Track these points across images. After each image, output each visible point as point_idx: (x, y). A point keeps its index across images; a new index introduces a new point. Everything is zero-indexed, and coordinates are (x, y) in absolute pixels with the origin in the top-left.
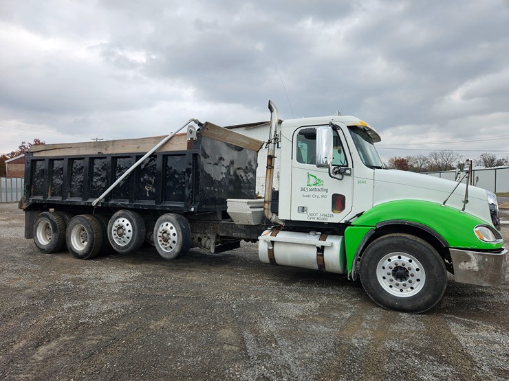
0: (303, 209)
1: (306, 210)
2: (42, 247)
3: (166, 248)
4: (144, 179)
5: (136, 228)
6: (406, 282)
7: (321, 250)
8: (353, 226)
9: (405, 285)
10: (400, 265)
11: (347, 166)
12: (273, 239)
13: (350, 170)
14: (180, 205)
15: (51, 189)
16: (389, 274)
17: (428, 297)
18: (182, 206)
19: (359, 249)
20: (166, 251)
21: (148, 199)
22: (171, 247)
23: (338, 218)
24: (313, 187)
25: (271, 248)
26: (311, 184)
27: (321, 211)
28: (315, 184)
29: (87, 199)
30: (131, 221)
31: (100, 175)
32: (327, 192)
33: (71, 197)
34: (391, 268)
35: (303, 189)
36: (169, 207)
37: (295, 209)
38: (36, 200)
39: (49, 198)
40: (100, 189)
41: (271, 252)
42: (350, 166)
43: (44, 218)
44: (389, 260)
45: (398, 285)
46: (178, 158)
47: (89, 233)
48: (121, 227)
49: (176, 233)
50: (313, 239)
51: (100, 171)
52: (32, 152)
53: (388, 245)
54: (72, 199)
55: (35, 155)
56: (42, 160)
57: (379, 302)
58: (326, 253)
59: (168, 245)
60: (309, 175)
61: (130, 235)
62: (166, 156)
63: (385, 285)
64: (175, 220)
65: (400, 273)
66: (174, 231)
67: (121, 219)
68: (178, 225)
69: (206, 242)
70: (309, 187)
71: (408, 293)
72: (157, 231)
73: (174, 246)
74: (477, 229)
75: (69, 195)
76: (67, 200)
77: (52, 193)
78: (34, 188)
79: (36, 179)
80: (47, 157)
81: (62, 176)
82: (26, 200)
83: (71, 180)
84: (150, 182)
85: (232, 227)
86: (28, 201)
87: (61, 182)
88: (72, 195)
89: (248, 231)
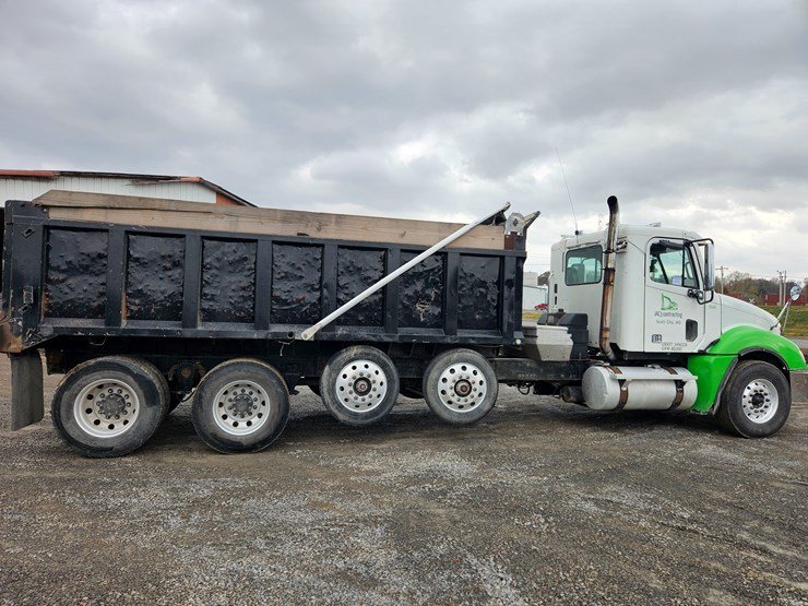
0: (656, 338)
1: (661, 339)
3: (462, 407)
4: (416, 292)
5: (396, 376)
6: (762, 408)
7: (680, 384)
9: (761, 411)
10: (757, 391)
11: (698, 287)
12: (619, 376)
13: (702, 293)
15: (131, 303)
16: (749, 402)
19: (725, 379)
20: (460, 411)
21: (423, 325)
22: (473, 404)
23: (691, 347)
24: (668, 311)
25: (624, 389)
26: (665, 307)
27: (676, 342)
28: (670, 308)
29: (268, 327)
30: (383, 366)
31: (301, 277)
32: (681, 317)
33: (203, 321)
34: (751, 396)
35: (657, 314)
36: (473, 338)
37: (649, 338)
39: (125, 324)
40: (303, 306)
41: (624, 395)
44: (749, 388)
46: (484, 261)
48: (362, 378)
49: (483, 379)
52: (44, 207)
53: (753, 372)
55: (54, 215)
58: (686, 387)
59: (469, 401)
60: (663, 297)
61: (383, 390)
62: (464, 255)
63: (748, 413)
64: (484, 360)
65: (758, 400)
66: (480, 377)
67: (360, 364)
73: (480, 401)
76: (200, 328)
77: (132, 311)
78: (51, 298)
79: (61, 277)
80: (116, 225)
81: (176, 273)
82: (25, 330)
83: (204, 284)
84: (428, 298)
85: (517, 366)
86: (34, 333)
87: (171, 288)
88: (210, 316)
89: (542, 370)
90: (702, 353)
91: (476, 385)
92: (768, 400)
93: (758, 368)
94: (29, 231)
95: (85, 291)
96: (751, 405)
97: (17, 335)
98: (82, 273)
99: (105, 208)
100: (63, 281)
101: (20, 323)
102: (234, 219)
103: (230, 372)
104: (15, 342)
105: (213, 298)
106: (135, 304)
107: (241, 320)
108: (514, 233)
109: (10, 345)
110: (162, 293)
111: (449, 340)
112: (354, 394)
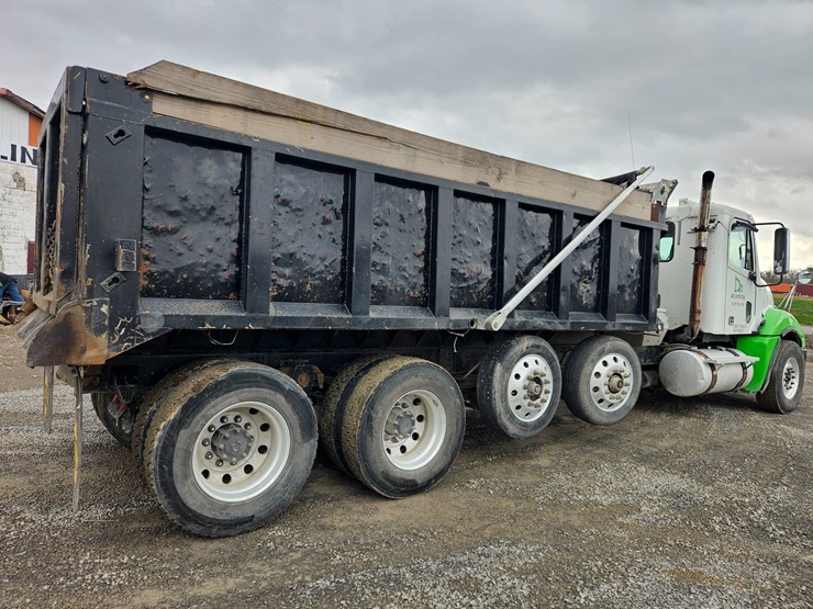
0: (731, 320)
1: (733, 322)
3: (610, 406)
4: (581, 267)
7: (745, 367)
12: (708, 360)
20: (608, 410)
21: (585, 309)
25: (716, 373)
28: (739, 290)
29: (448, 311)
32: (744, 299)
35: (732, 296)
36: (628, 324)
39: (273, 310)
41: (714, 378)
52: (146, 90)
53: (789, 353)
55: (161, 107)
60: (736, 279)
66: (628, 369)
67: (531, 360)
76: (372, 315)
77: (280, 287)
78: (153, 261)
79: (171, 224)
80: (263, 141)
82: (113, 320)
86: (129, 327)
90: (754, 334)
92: (793, 377)
93: (792, 347)
94: (121, 133)
95: (210, 251)
96: (785, 382)
97: (99, 331)
98: (204, 219)
99: (246, 109)
100: (174, 231)
101: (104, 309)
102: (411, 151)
103: (405, 379)
104: (95, 346)
105: (383, 269)
106: (284, 276)
107: (416, 303)
108: (659, 203)
109: (83, 351)
110: (322, 259)
111: (610, 327)
112: (528, 399)
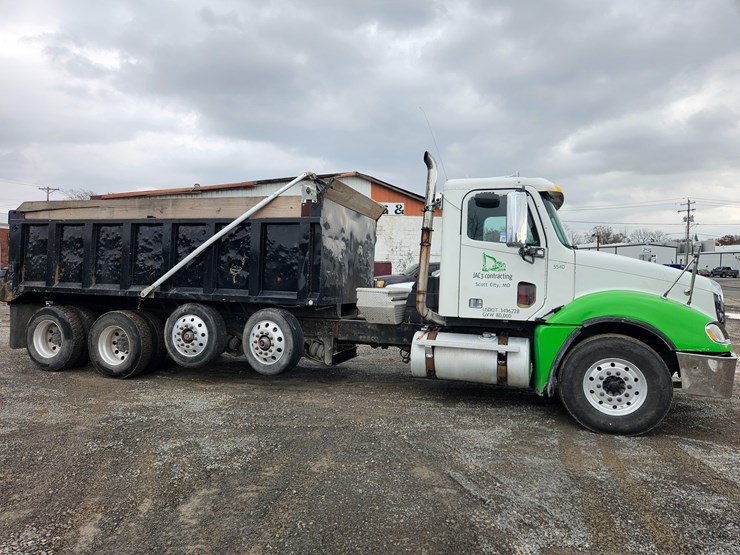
0: (476, 303)
1: (482, 304)
2: (44, 362)
3: (265, 360)
4: (229, 258)
5: (214, 329)
6: (622, 396)
7: (502, 357)
8: (547, 324)
9: (619, 400)
10: (613, 374)
11: (538, 244)
12: (432, 343)
13: (544, 250)
14: (291, 296)
15: (60, 271)
16: (599, 387)
17: (650, 414)
18: (295, 297)
19: (560, 354)
20: (265, 363)
21: (235, 287)
22: (274, 358)
23: (526, 314)
24: (491, 272)
25: (430, 356)
26: (487, 268)
27: (503, 305)
28: (494, 269)
29: (128, 287)
30: (205, 320)
31: (151, 250)
32: (511, 279)
33: (96, 283)
34: (601, 379)
35: (476, 276)
36: (272, 299)
37: (465, 303)
38: (33, 288)
39: (56, 285)
40: (151, 271)
41: (430, 362)
42: (543, 245)
43: (46, 316)
44: (599, 369)
45: (610, 400)
47: (133, 338)
48: (188, 329)
49: (282, 336)
50: (489, 342)
51: (150, 244)
52: (24, 212)
53: (600, 349)
54: (100, 287)
55: (28, 217)
56: (43, 224)
57: (587, 423)
58: (511, 361)
59: (270, 354)
60: (485, 256)
61: (205, 340)
62: (265, 225)
63: (593, 400)
64: (282, 319)
65: (613, 385)
66: (279, 333)
67: (188, 318)
68: (286, 326)
69: (317, 350)
70: (485, 273)
71: (624, 411)
72: (249, 335)
73: (279, 356)
74: (708, 328)
75: (94, 280)
76: (92, 288)
77: (61, 276)
78: (26, 269)
80: (52, 220)
81: (81, 251)
82: (13, 288)
83: (98, 258)
84: (239, 263)
85: (358, 328)
86: (17, 290)
87: (79, 261)
88: (99, 280)
89: (383, 333)
90: (540, 322)
91: (275, 341)
92: (630, 387)
93: (609, 344)
94: (16, 228)
95: (40, 264)
96: (602, 390)
97: (10, 291)
98: (40, 252)
100: (32, 258)
101: (11, 284)
104: (10, 295)
105: (101, 267)
106: (62, 272)
107: (116, 282)
108: (309, 201)
110: (75, 263)
112: (182, 342)
